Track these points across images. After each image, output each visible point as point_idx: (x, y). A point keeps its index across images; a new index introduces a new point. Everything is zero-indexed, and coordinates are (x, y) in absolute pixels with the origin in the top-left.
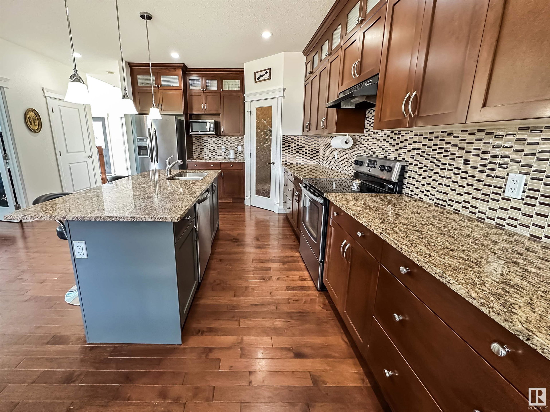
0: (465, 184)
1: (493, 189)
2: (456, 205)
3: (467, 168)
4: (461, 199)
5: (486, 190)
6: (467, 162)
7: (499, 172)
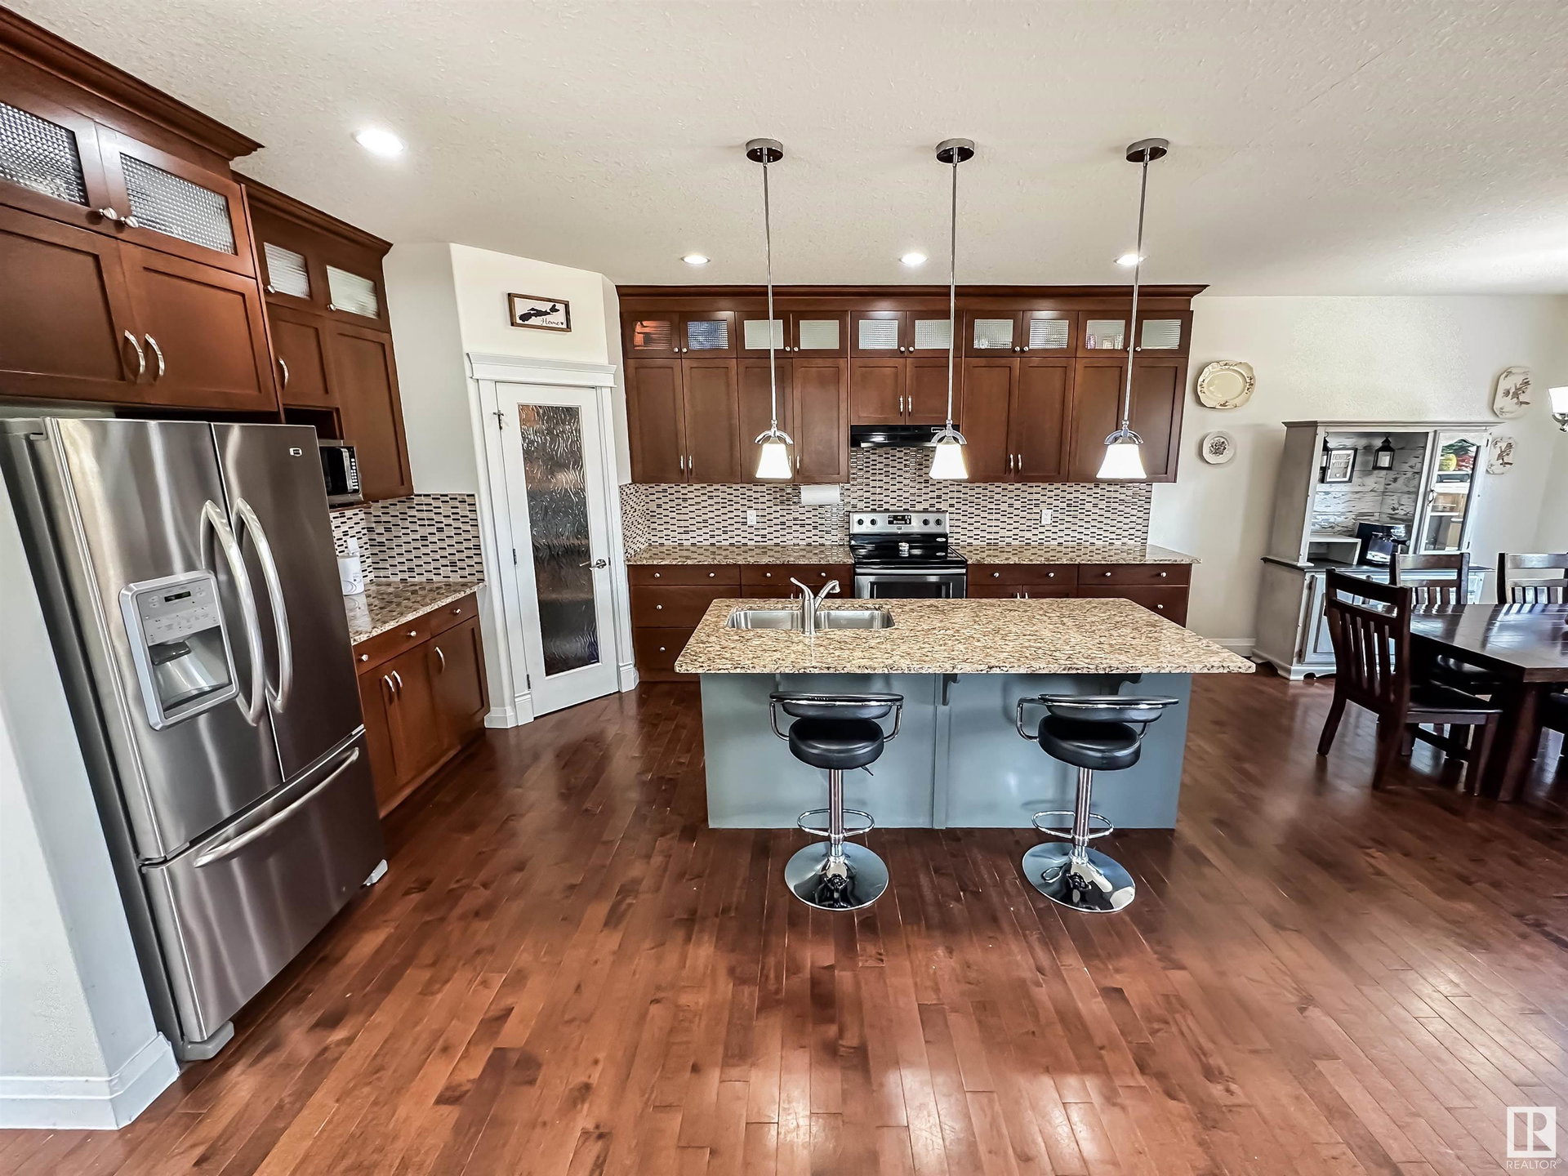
0: (1012, 522)
1: (1033, 522)
2: (1007, 540)
3: (1011, 510)
4: (1010, 534)
5: (1029, 523)
6: (1011, 506)
7: (1036, 510)
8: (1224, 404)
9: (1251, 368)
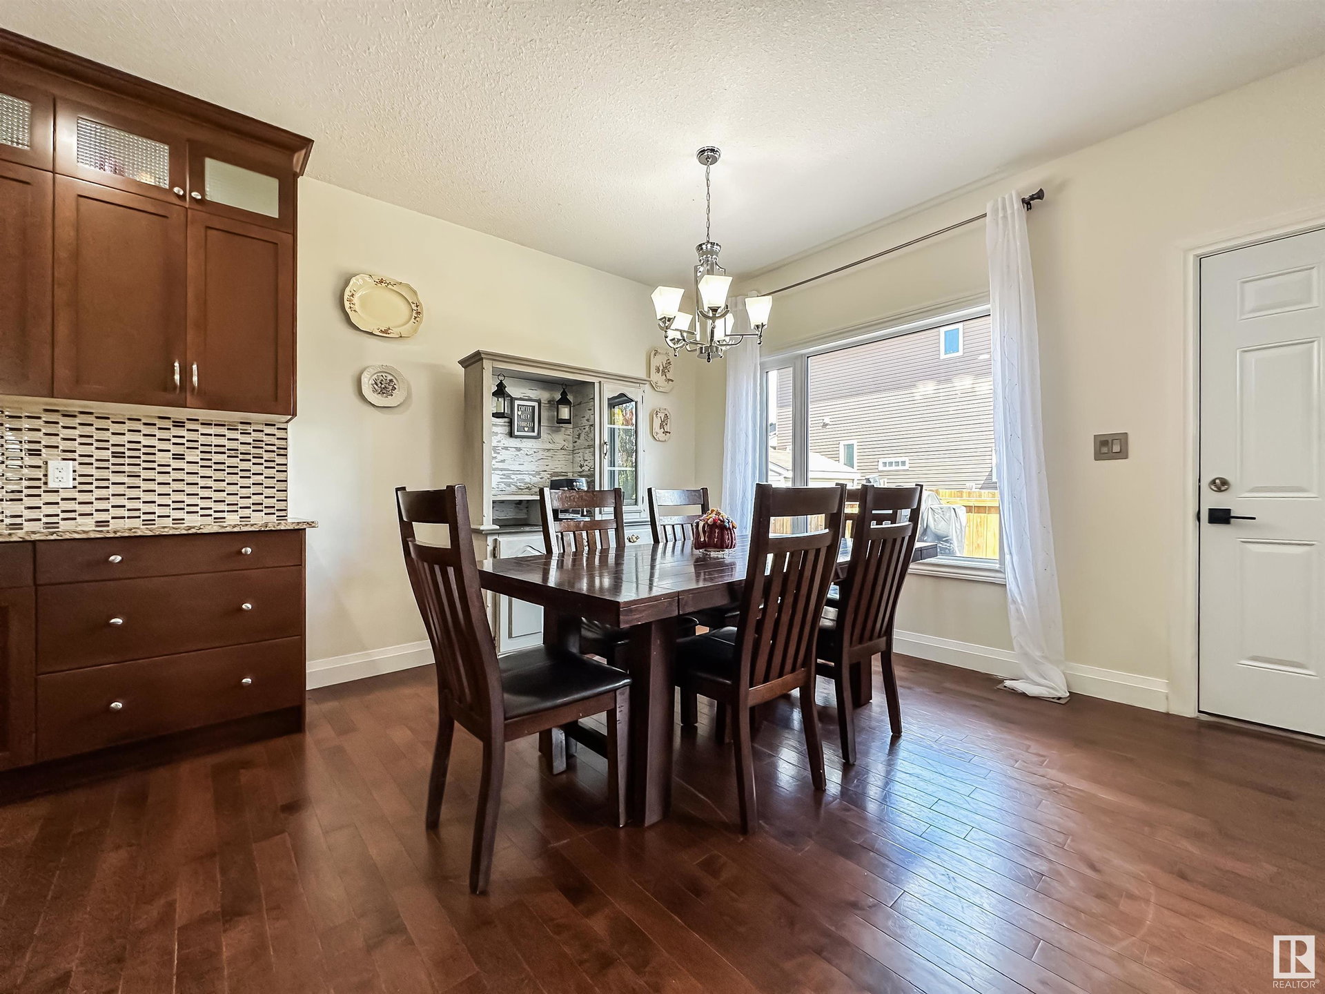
1: (25, 483)
5: (14, 486)
7: (31, 460)
8: (386, 332)
9: (415, 293)
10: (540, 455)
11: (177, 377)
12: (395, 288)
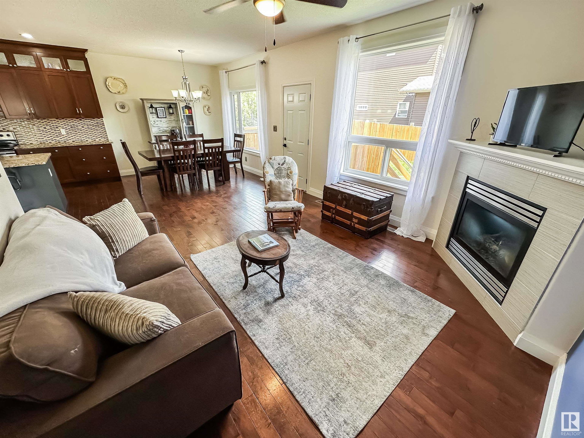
1: (58, 134)
3: (46, 130)
7: (57, 129)
8: (119, 92)
9: (124, 80)
10: (168, 122)
11: (78, 112)
12: (118, 80)
